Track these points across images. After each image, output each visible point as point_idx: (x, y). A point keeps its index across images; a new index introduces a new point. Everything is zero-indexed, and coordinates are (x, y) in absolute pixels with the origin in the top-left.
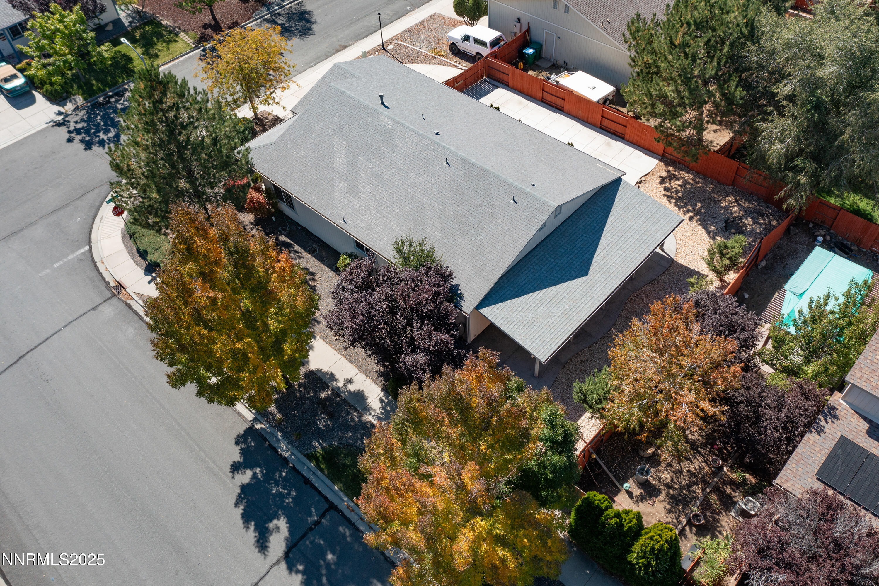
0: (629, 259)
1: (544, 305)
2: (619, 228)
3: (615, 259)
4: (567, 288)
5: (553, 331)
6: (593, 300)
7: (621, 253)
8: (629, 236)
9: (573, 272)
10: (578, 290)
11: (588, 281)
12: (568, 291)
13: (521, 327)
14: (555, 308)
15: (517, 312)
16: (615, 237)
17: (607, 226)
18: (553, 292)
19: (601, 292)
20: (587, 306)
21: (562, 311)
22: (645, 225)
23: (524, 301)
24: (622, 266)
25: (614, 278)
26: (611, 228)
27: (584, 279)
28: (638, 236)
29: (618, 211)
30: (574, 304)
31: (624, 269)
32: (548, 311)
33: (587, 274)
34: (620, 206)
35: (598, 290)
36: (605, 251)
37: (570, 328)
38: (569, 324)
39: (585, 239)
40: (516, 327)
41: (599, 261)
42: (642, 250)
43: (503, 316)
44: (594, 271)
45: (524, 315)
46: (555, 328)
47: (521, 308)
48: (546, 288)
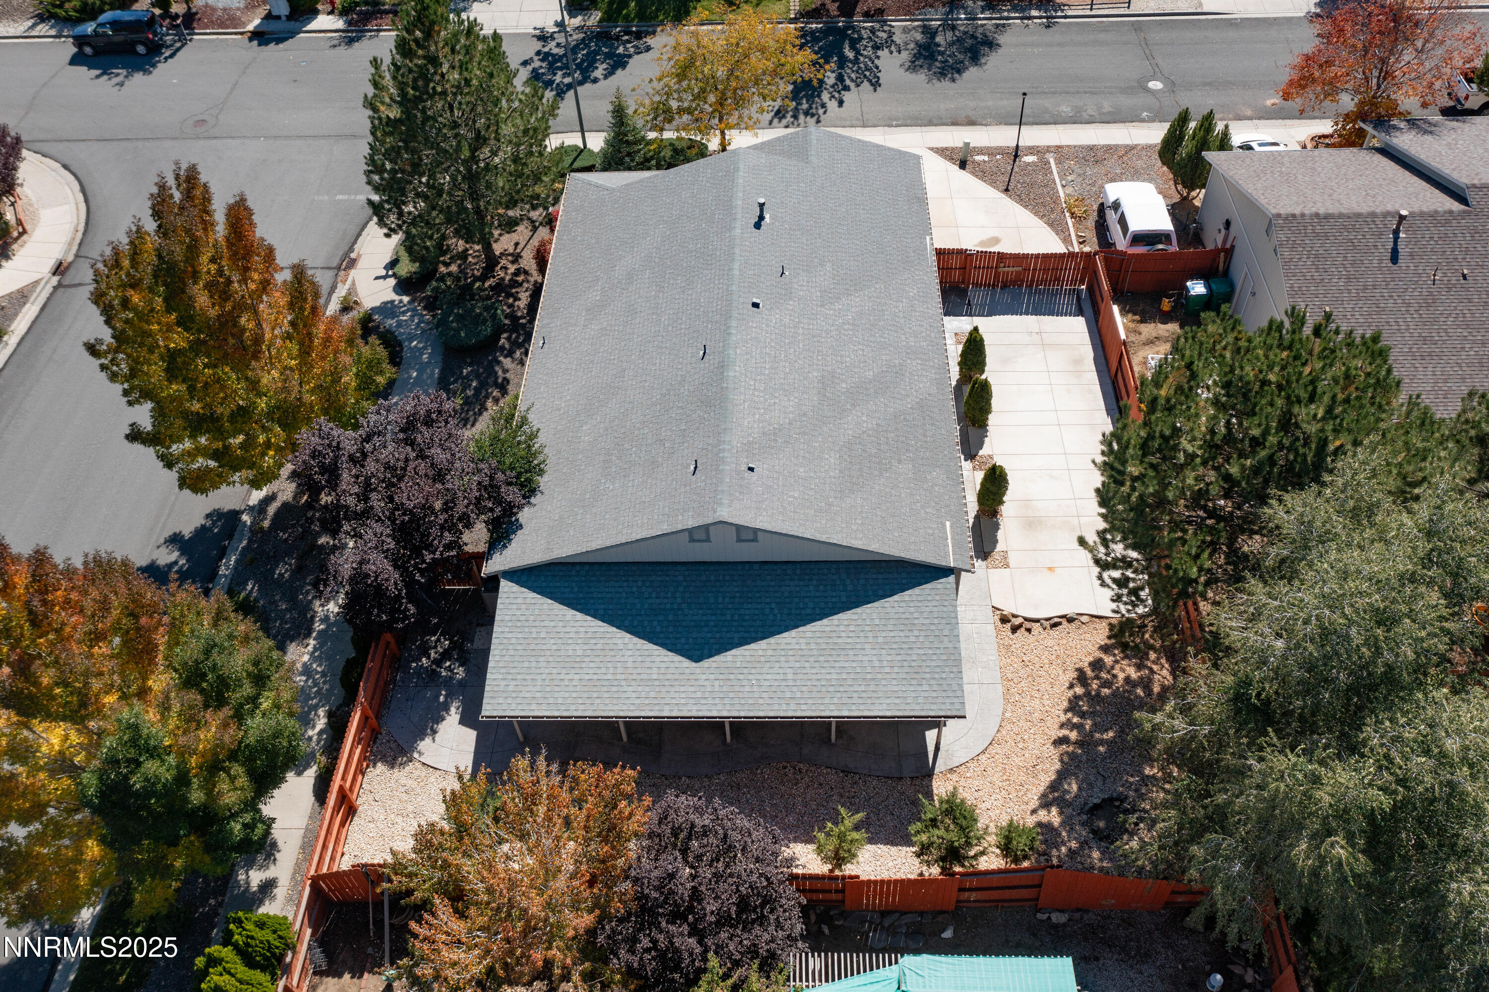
0: (788, 695)
1: (586, 647)
2: (840, 641)
3: (769, 677)
4: (646, 653)
5: (548, 689)
6: (654, 702)
7: (790, 676)
8: (837, 665)
9: (683, 640)
10: (655, 670)
11: (687, 671)
12: (640, 659)
13: (519, 647)
14: (592, 665)
15: (543, 624)
16: (813, 646)
17: (825, 621)
18: (620, 641)
19: (683, 701)
20: (638, 701)
21: (595, 677)
22: (887, 670)
23: (568, 617)
24: (764, 695)
25: (726, 701)
26: (828, 629)
27: (686, 663)
28: (852, 676)
29: (874, 616)
30: (624, 683)
31: (761, 701)
32: (578, 659)
33: (697, 659)
34: (889, 610)
35: (683, 695)
36: (770, 653)
37: (573, 707)
38: (580, 701)
39: (767, 611)
40: (513, 641)
41: (740, 659)
42: (827, 701)
43: (518, 613)
44: (714, 665)
45: (543, 635)
46: (557, 689)
47: (552, 624)
48: (618, 628)
